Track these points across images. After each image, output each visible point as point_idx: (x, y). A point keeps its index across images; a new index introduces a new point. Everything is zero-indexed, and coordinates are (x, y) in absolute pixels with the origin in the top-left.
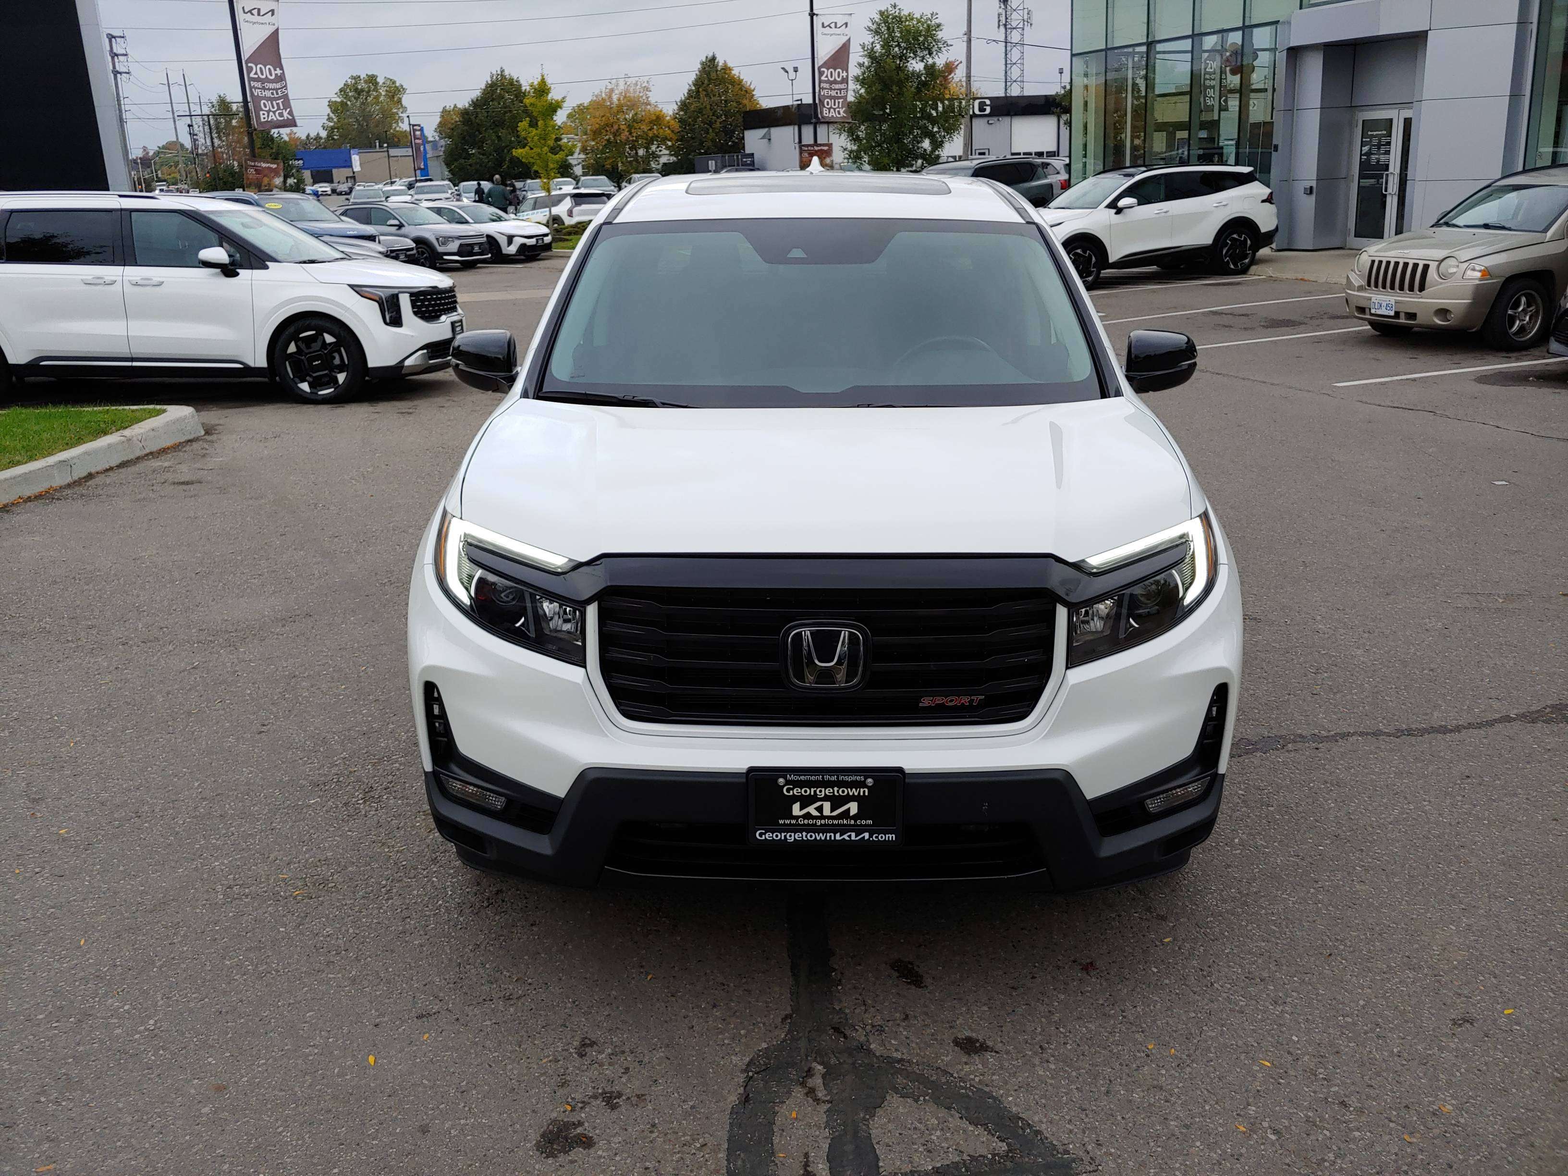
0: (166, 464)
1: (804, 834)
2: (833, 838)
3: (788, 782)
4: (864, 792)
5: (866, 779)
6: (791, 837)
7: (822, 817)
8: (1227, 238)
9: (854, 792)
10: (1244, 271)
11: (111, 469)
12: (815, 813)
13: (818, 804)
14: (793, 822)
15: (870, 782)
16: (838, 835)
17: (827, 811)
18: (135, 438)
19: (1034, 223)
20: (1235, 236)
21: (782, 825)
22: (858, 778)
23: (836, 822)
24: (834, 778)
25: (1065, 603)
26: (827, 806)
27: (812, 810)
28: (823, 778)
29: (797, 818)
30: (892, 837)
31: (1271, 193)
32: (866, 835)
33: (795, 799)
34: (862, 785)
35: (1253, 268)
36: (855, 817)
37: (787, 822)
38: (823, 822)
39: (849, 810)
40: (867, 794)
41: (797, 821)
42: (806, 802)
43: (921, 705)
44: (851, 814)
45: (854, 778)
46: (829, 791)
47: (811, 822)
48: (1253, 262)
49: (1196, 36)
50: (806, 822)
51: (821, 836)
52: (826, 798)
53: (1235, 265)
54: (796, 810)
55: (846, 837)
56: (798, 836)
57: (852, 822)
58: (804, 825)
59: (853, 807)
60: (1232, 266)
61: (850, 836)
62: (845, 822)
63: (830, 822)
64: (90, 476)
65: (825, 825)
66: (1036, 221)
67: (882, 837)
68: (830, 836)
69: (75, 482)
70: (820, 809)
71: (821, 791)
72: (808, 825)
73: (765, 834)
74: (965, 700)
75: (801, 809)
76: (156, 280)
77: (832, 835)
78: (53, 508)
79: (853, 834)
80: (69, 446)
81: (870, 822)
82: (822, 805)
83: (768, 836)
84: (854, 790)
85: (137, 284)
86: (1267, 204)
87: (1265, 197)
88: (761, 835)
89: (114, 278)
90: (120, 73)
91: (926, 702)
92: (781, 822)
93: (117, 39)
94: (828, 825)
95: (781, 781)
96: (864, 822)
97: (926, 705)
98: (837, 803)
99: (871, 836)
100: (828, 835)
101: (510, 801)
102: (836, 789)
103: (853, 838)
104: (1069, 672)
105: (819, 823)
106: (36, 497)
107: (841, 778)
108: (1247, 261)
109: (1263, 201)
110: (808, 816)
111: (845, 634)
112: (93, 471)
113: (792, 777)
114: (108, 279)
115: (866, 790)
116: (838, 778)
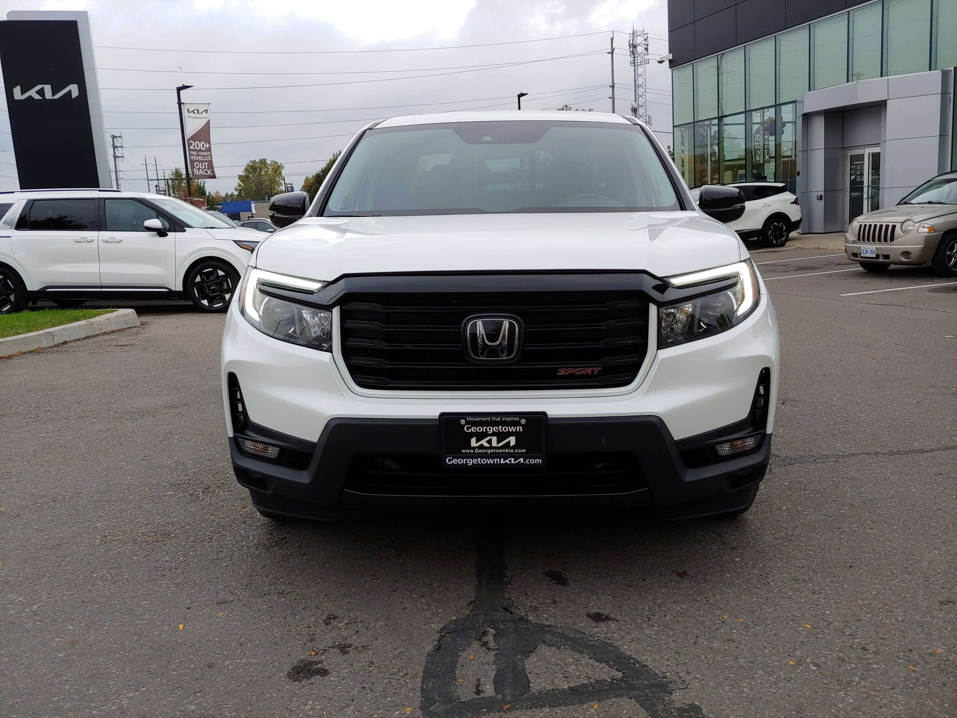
0: (113, 337)
1: (479, 459)
2: (499, 462)
3: (467, 423)
4: (520, 429)
5: (520, 419)
6: (471, 462)
7: (491, 448)
8: (771, 225)
9: (512, 429)
10: (782, 245)
11: (79, 340)
12: (487, 445)
13: (489, 438)
14: (472, 451)
15: (523, 421)
16: (502, 460)
17: (494, 443)
18: (95, 323)
19: (638, 125)
20: (776, 224)
21: (464, 453)
22: (515, 419)
23: (500, 451)
24: (499, 419)
25: (656, 302)
26: (494, 439)
27: (484, 442)
28: (491, 419)
29: (474, 448)
30: (539, 461)
31: (797, 199)
32: (522, 460)
33: (472, 435)
34: (517, 424)
35: (788, 243)
36: (514, 447)
37: (468, 451)
38: (492, 451)
39: (509, 442)
40: (521, 430)
41: (474, 451)
42: (480, 436)
43: (558, 374)
44: (511, 445)
45: (512, 419)
46: (495, 429)
47: (483, 451)
48: (787, 239)
49: (747, 112)
50: (480, 451)
51: (490, 461)
52: (494, 434)
53: (777, 241)
54: (473, 442)
55: (507, 461)
56: (475, 461)
57: (512, 451)
58: (479, 453)
59: (512, 440)
60: (775, 242)
61: (510, 461)
62: (507, 451)
63: (497, 451)
64: (65, 343)
65: (493, 453)
66: (639, 123)
67: (532, 461)
68: (497, 461)
69: (55, 346)
70: (489, 442)
71: (490, 429)
72: (482, 453)
73: (452, 460)
74: (589, 371)
75: (477, 442)
76: (118, 239)
77: (498, 460)
78: (38, 357)
79: (513, 459)
80: (54, 325)
81: (524, 451)
82: (491, 439)
83: (454, 461)
84: (512, 427)
85: (106, 242)
86: (795, 205)
87: (793, 201)
88: (449, 461)
89: (93, 238)
90: (118, 157)
91: (562, 372)
92: (463, 451)
93: (117, 138)
94: (496, 453)
95: (463, 422)
96: (520, 451)
97: (562, 374)
98: (501, 436)
99: (525, 461)
100: (496, 460)
101: (283, 450)
102: (500, 427)
103: (513, 462)
104: (659, 351)
105: (489, 451)
106: (29, 352)
107: (503, 419)
108: (784, 239)
109: (792, 203)
110: (482, 447)
111: (506, 324)
112: (68, 340)
113: (470, 419)
114: (89, 239)
115: (521, 428)
116: (501, 419)
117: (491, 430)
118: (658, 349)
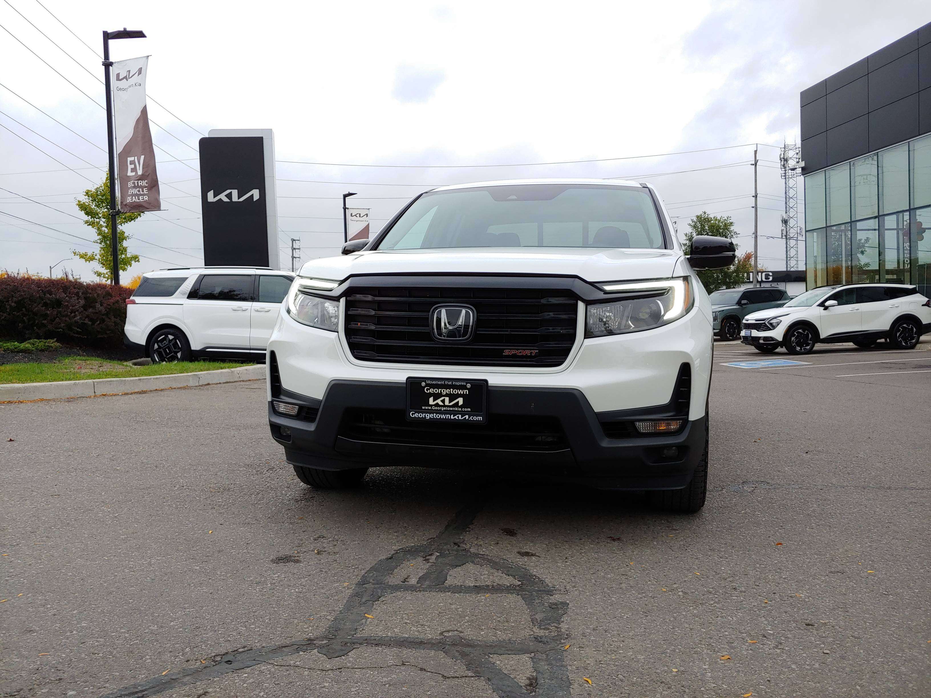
1: (435, 414)
2: (449, 418)
3: (427, 385)
5: (466, 384)
6: (428, 416)
7: (444, 406)
9: (461, 392)
12: (441, 404)
13: (443, 398)
14: (430, 408)
15: (469, 386)
16: (452, 416)
17: (447, 403)
19: (647, 188)
21: (424, 409)
22: (463, 383)
23: (451, 409)
24: (450, 383)
25: (583, 300)
26: (447, 399)
27: (439, 401)
28: (444, 383)
29: (431, 406)
30: (480, 418)
31: (929, 301)
32: (467, 417)
33: (430, 395)
34: (465, 388)
36: (461, 407)
37: (427, 408)
38: (445, 408)
39: (458, 402)
40: (467, 393)
41: (432, 408)
42: (436, 396)
43: (504, 354)
44: (460, 405)
45: (460, 384)
46: (448, 391)
47: (438, 408)
50: (436, 408)
51: (443, 416)
52: (447, 395)
54: (431, 401)
55: (456, 417)
56: (431, 416)
57: (460, 409)
58: (435, 410)
59: (460, 401)
61: (458, 417)
62: (456, 409)
63: (449, 409)
65: (446, 410)
66: (648, 187)
67: (475, 418)
68: (448, 416)
70: (443, 401)
72: (437, 410)
73: (414, 414)
74: (528, 352)
75: (434, 401)
79: (460, 416)
81: (469, 410)
82: (444, 399)
83: (416, 415)
84: (461, 390)
86: (926, 307)
87: (925, 303)
88: (412, 414)
91: (506, 353)
92: (423, 408)
94: (448, 410)
95: (423, 384)
96: (466, 409)
97: (507, 354)
98: (452, 397)
99: (469, 417)
101: (301, 408)
102: (452, 390)
103: (460, 418)
104: (586, 340)
105: (443, 409)
107: (454, 383)
109: (923, 305)
110: (437, 405)
111: (464, 311)
113: (429, 382)
115: (467, 391)
116: (452, 383)
117: (445, 391)
118: (585, 338)
